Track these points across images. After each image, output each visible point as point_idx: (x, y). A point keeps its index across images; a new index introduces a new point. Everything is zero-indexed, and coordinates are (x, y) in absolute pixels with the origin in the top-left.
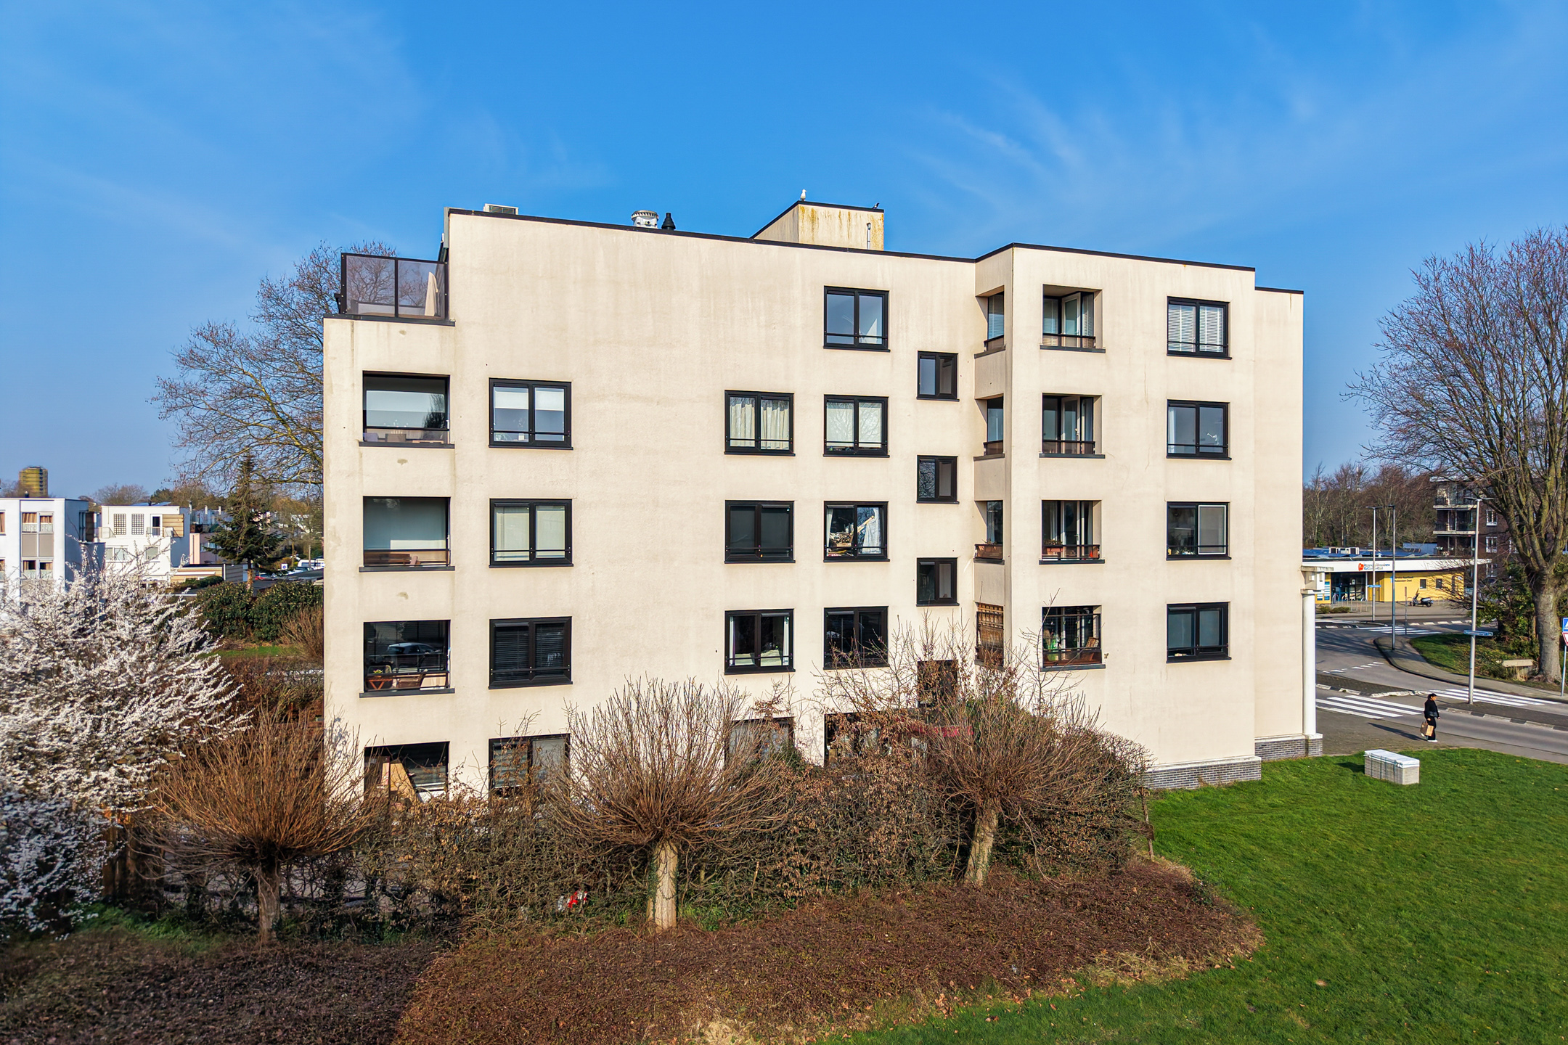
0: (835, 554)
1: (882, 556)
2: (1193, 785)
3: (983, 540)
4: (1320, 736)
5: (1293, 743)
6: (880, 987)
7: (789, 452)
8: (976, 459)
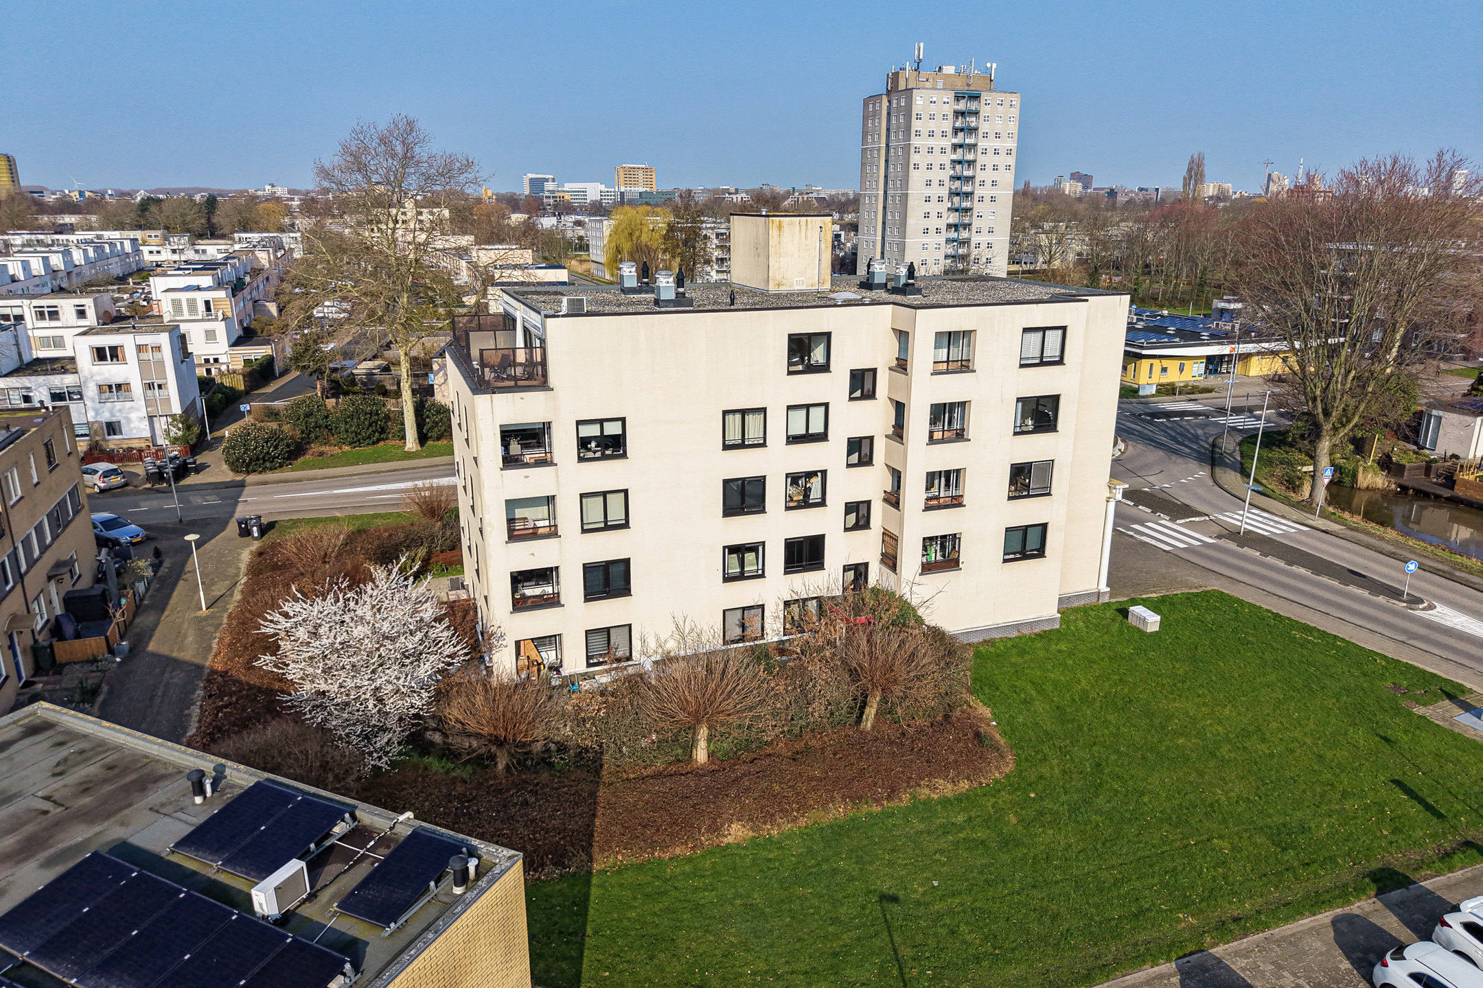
0: (792, 505)
1: (822, 503)
2: (1014, 634)
3: (889, 489)
4: (1109, 589)
5: (1089, 595)
6: (812, 803)
7: (764, 445)
8: (886, 436)
